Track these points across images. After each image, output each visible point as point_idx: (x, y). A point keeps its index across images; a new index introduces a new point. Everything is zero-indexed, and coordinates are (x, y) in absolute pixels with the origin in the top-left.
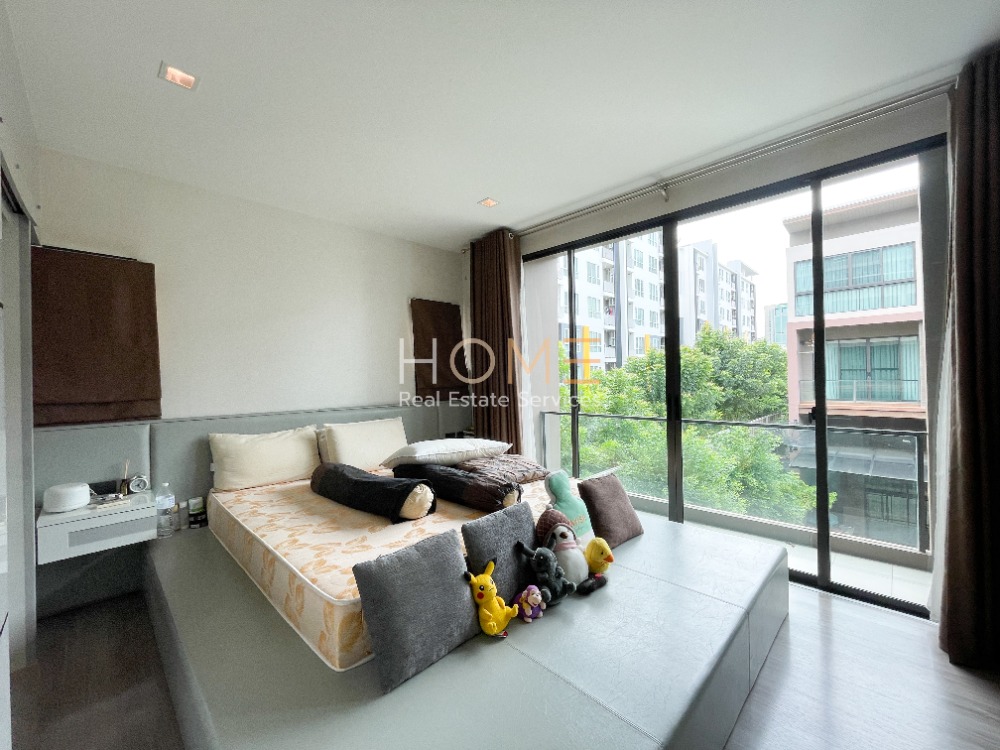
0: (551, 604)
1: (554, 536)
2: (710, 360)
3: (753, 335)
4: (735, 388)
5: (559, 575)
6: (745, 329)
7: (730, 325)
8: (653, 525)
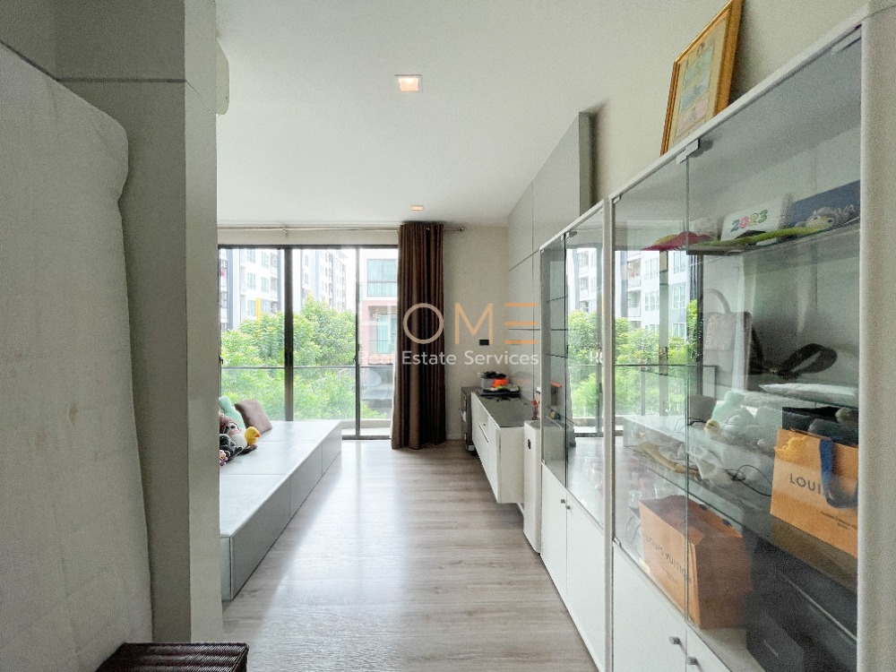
0: (230, 459)
1: (227, 428)
2: (312, 324)
3: (344, 306)
4: (329, 347)
5: (233, 445)
6: (338, 299)
7: (327, 296)
8: (278, 425)
